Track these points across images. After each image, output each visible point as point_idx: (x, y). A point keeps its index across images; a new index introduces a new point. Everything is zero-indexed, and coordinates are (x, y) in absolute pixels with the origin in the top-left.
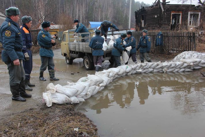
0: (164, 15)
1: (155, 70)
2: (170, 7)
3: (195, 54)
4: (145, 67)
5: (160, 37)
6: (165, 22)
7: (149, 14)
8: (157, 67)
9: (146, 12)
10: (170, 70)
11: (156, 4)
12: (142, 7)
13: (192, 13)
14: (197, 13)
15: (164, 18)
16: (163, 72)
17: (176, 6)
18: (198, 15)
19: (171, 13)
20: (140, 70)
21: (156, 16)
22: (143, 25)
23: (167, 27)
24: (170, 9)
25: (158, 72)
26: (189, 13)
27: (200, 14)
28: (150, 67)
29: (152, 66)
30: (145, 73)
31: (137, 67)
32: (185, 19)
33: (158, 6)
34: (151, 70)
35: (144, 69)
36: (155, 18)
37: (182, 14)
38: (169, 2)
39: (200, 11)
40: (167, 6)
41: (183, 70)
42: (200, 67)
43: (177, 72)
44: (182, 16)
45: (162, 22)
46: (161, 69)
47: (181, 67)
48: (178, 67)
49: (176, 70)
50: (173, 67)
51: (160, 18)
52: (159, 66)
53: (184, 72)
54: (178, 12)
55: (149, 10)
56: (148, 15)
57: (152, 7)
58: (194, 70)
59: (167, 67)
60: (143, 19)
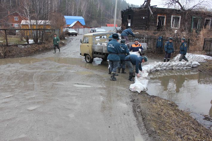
0: (152, 17)
1: (167, 68)
2: (157, 10)
3: (191, 56)
4: (161, 66)
5: (160, 40)
6: (152, 24)
7: (137, 15)
8: (169, 66)
9: (134, 13)
10: (178, 68)
11: (144, 6)
12: (129, 7)
13: (175, 16)
14: (178, 16)
15: (152, 20)
16: (173, 69)
17: (162, 9)
18: (179, 18)
19: (157, 15)
20: (159, 68)
21: (144, 17)
22: (129, 25)
23: (154, 28)
24: (157, 12)
25: (170, 69)
26: (172, 16)
27: (180, 17)
28: (164, 66)
29: (166, 65)
30: (161, 70)
31: (156, 66)
32: (168, 21)
33: (147, 9)
34: (165, 68)
35: (161, 67)
36: (142, 19)
37: (166, 17)
38: (156, 6)
39: (181, 15)
40: (154, 9)
41: (186, 67)
42: (197, 66)
43: (182, 69)
44: (166, 19)
45: (150, 23)
46: (171, 67)
47: (184, 66)
48: (182, 66)
49: (181, 68)
50: (179, 66)
51: (148, 20)
52: (170, 65)
53: (186, 69)
54: (164, 15)
55: (137, 11)
56: (135, 15)
57: (140, 8)
58: (193, 67)
59: (175, 66)
60: (129, 19)
